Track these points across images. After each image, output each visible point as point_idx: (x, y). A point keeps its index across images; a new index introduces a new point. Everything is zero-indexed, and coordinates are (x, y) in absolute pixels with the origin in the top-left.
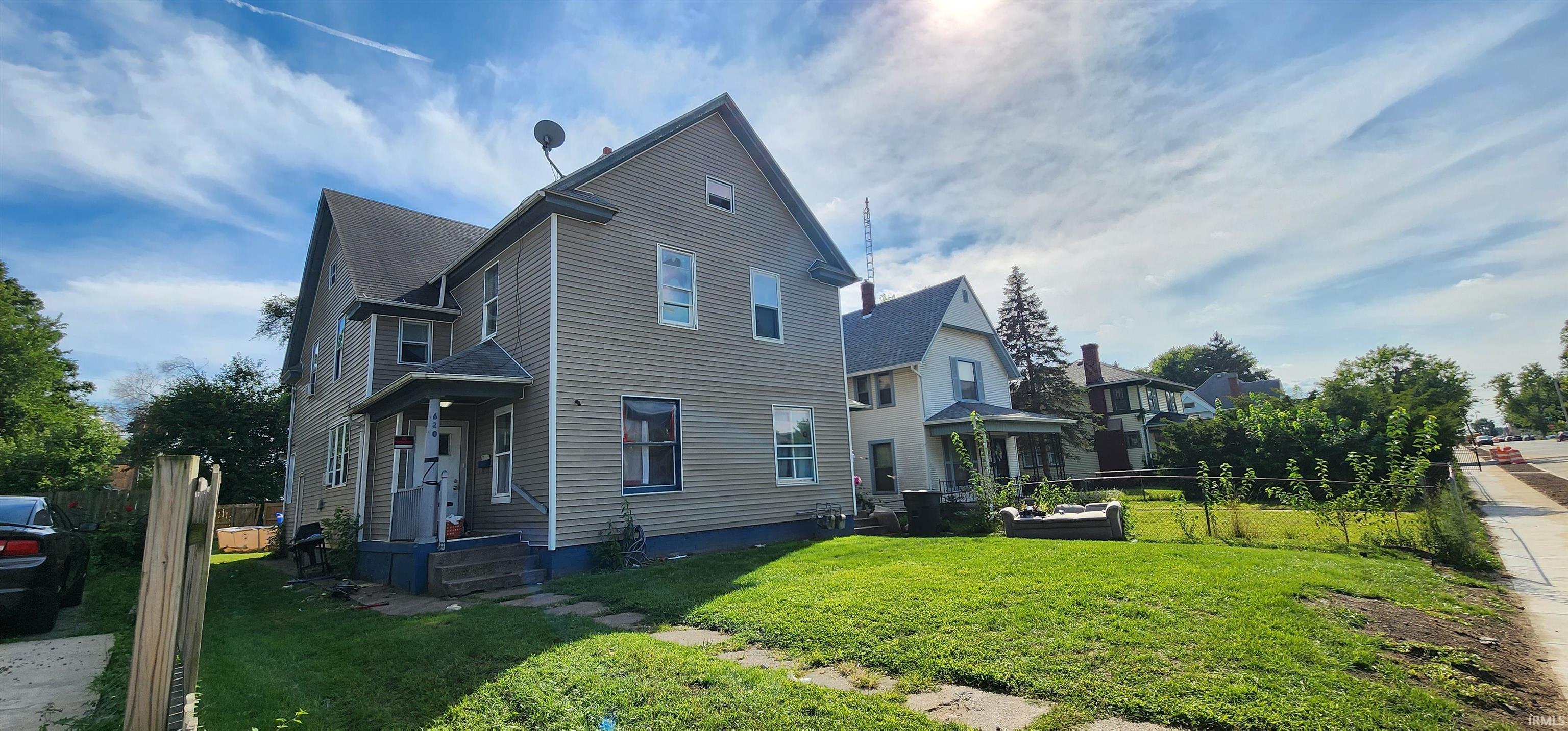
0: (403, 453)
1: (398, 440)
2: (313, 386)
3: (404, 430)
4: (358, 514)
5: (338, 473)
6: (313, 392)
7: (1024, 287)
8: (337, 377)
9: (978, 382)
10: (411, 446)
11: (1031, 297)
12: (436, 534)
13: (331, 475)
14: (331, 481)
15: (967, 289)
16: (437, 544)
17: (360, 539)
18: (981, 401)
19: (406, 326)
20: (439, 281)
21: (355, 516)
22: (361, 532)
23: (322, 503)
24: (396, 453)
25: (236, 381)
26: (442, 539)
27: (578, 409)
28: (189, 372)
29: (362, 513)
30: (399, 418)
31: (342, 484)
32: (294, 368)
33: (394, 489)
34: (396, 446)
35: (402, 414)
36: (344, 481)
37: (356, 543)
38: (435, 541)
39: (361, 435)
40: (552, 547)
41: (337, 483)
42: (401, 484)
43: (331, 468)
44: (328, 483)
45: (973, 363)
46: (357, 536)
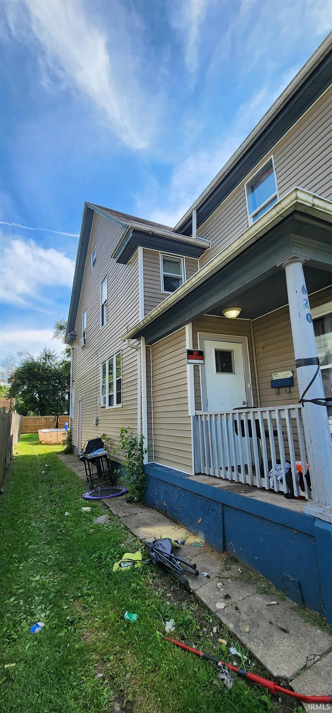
0: (196, 368)
1: (190, 353)
2: (85, 339)
3: (195, 344)
4: (142, 435)
5: (111, 397)
6: (85, 343)
8: (103, 325)
10: (201, 362)
13: (105, 398)
14: (105, 403)
17: (146, 462)
19: (165, 261)
21: (139, 437)
22: (146, 456)
23: (97, 421)
24: (190, 369)
25: (45, 359)
28: (27, 356)
29: (145, 434)
30: (188, 329)
31: (115, 405)
32: (72, 333)
33: (192, 411)
34: (190, 361)
35: (190, 324)
36: (119, 402)
37: (143, 466)
39: (138, 357)
41: (110, 404)
42: (198, 406)
43: (104, 392)
44: (102, 405)
46: (143, 458)
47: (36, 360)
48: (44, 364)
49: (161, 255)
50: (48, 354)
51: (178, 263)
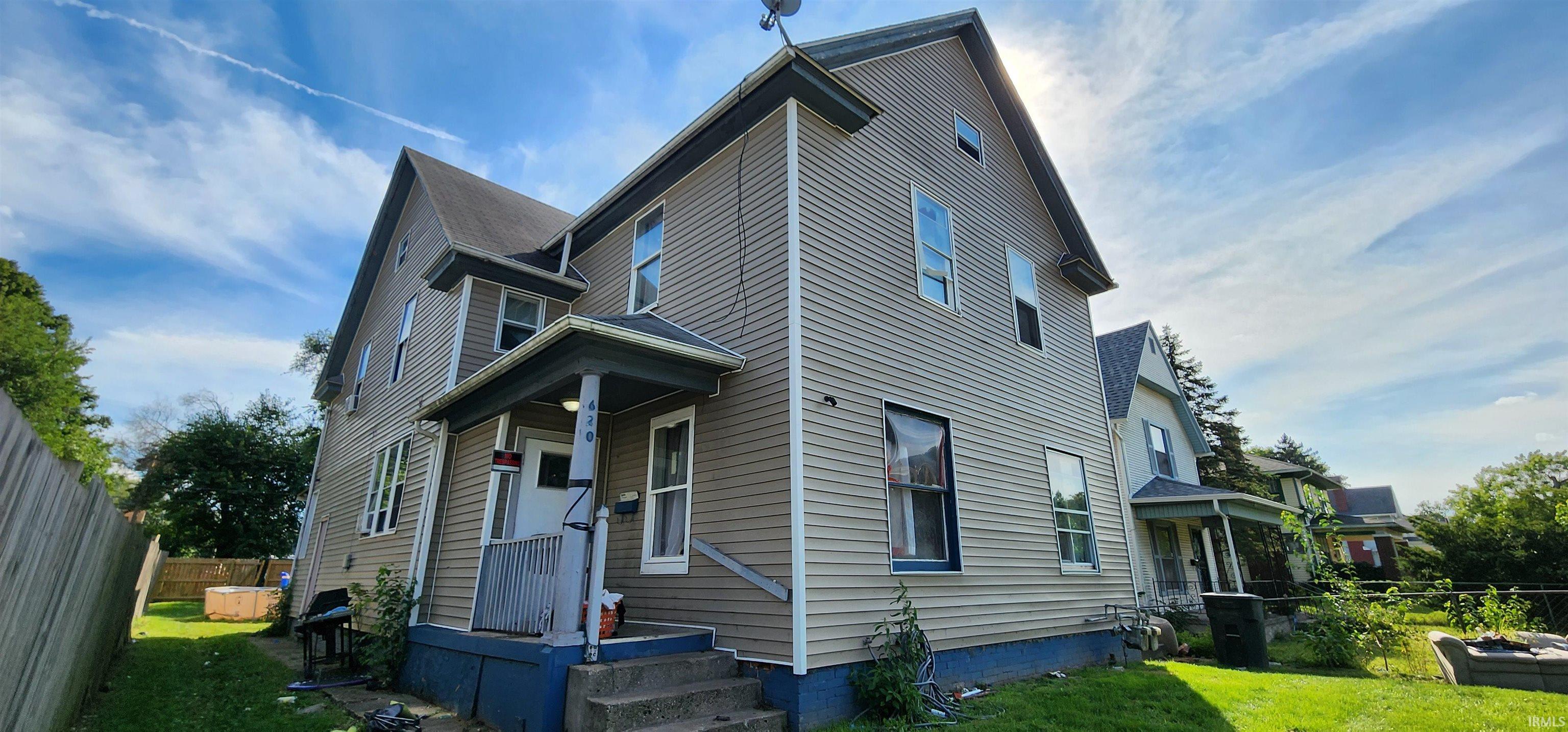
0: (504, 478)
1: (498, 457)
2: (356, 399)
3: (509, 442)
4: (414, 578)
5: (382, 515)
6: (355, 407)
7: (1178, 351)
8: (395, 380)
9: (1171, 453)
10: (516, 469)
11: (1189, 362)
12: (583, 627)
13: (371, 518)
14: (369, 526)
15: (1152, 338)
16: (584, 648)
17: (413, 622)
18: (1176, 479)
19: (510, 300)
20: (561, 243)
21: (409, 581)
22: (415, 611)
23: (350, 560)
24: (494, 479)
25: (258, 419)
26: (594, 639)
27: (830, 411)
28: (210, 406)
29: (420, 578)
30: (503, 421)
31: (387, 530)
32: (333, 380)
33: (485, 538)
34: (496, 467)
35: (508, 415)
36: (392, 525)
37: (406, 630)
38: (581, 642)
39: (431, 453)
40: (801, 667)
41: (380, 528)
42: (496, 532)
43: (372, 507)
44: (364, 530)
45: (1162, 430)
46: (409, 615)
47: (232, 418)
48: (253, 428)
49: (505, 292)
50: (270, 405)
51: (535, 307)
